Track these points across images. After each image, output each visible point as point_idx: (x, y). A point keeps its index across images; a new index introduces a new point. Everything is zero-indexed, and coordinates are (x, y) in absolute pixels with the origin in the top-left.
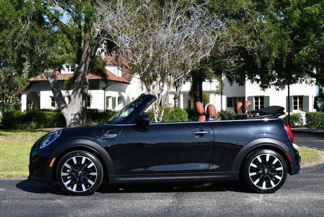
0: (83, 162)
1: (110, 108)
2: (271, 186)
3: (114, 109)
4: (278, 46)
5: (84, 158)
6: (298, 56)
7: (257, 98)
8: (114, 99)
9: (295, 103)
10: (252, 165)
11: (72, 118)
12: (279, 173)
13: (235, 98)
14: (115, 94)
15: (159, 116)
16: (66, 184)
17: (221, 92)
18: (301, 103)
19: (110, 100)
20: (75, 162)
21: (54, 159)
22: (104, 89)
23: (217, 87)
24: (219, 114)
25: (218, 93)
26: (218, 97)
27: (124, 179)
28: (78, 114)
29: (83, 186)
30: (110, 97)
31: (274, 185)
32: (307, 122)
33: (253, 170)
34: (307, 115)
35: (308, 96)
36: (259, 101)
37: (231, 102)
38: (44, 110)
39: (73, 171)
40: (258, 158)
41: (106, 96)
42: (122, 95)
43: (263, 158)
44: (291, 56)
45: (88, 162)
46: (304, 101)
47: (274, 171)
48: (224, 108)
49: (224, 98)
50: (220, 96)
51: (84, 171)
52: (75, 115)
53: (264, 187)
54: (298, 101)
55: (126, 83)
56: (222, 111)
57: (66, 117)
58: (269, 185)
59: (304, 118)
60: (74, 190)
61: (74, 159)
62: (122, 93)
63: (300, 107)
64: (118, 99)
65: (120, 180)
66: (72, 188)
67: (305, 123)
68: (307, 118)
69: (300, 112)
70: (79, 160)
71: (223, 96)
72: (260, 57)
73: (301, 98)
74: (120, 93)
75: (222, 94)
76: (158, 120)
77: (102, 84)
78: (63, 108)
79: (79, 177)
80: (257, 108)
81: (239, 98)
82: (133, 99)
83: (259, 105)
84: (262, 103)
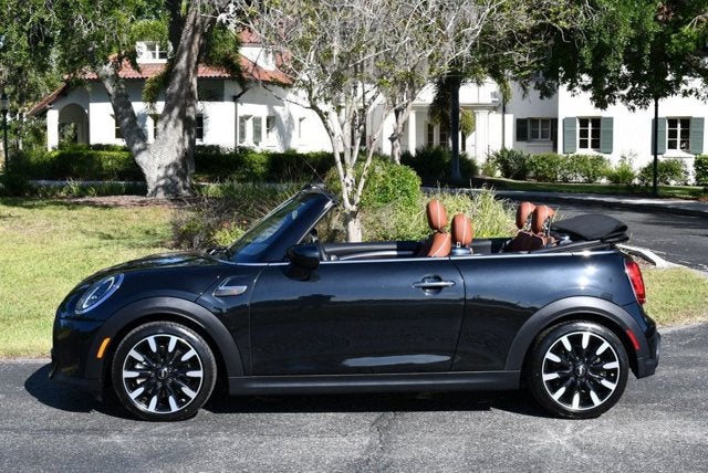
0: (171, 349)
1: (248, 142)
2: (592, 403)
3: (257, 143)
4: (633, 18)
5: (174, 340)
6: (678, 38)
7: (584, 122)
8: (257, 121)
9: (673, 134)
10: (550, 356)
11: (161, 173)
12: (610, 375)
13: (534, 121)
14: (261, 111)
15: (354, 192)
16: (133, 395)
17: (502, 107)
18: (685, 134)
19: (249, 125)
20: (153, 347)
21: (106, 342)
22: (235, 99)
23: (494, 95)
24: (498, 156)
25: (495, 109)
26: (496, 117)
27: (261, 385)
28: (175, 165)
29: (172, 400)
30: (247, 117)
31: (597, 402)
32: (697, 178)
33: (551, 367)
34: (698, 163)
35: (702, 119)
36: (590, 128)
37: (524, 130)
38: (99, 147)
39: (148, 368)
40: (565, 340)
41: (240, 114)
42: (275, 112)
43: (576, 340)
44: (662, 38)
45: (182, 348)
46: (692, 129)
47: (598, 370)
48: (510, 145)
49: (510, 120)
50: (500, 116)
51: (173, 366)
52: (168, 167)
53: (575, 406)
54: (679, 128)
55: (284, 86)
56: (504, 150)
57: (146, 172)
58: (586, 401)
59: (691, 169)
60: (152, 408)
61: (151, 340)
62: (278, 109)
63: (682, 142)
64: (268, 120)
65: (252, 388)
66: (148, 404)
67: (692, 180)
68: (697, 170)
69: (683, 154)
70: (162, 342)
71: (506, 116)
72: (590, 44)
73: (686, 122)
74: (270, 108)
75: (504, 111)
76: (352, 202)
77: (234, 88)
78: (140, 151)
79: (163, 381)
80: (584, 144)
81: (545, 121)
82: (300, 120)
83: (590, 139)
84: (596, 133)
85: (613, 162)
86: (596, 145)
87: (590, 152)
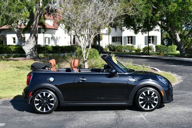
1: (47, 44)
3: (49, 44)
6: (155, 17)
7: (128, 37)
8: (49, 38)
13: (116, 37)
14: (50, 36)
15: (86, 56)
17: (109, 34)
19: (47, 39)
22: (44, 33)
23: (107, 31)
24: (108, 46)
25: (107, 34)
26: (107, 36)
30: (46, 38)
32: (156, 50)
34: (156, 47)
35: (157, 36)
36: (130, 39)
37: (114, 39)
38: (9, 45)
44: (152, 17)
46: (154, 39)
48: (111, 43)
49: (110, 37)
54: (151, 39)
55: (56, 29)
56: (109, 44)
59: (155, 48)
62: (54, 35)
63: (152, 42)
64: (52, 38)
68: (156, 48)
69: (153, 45)
73: (153, 37)
74: (52, 35)
76: (85, 58)
77: (43, 30)
78: (23, 46)
80: (129, 43)
81: (119, 37)
82: (59, 38)
83: (130, 41)
84: (131, 40)
85: (136, 47)
86: (131, 43)
87: (130, 45)
